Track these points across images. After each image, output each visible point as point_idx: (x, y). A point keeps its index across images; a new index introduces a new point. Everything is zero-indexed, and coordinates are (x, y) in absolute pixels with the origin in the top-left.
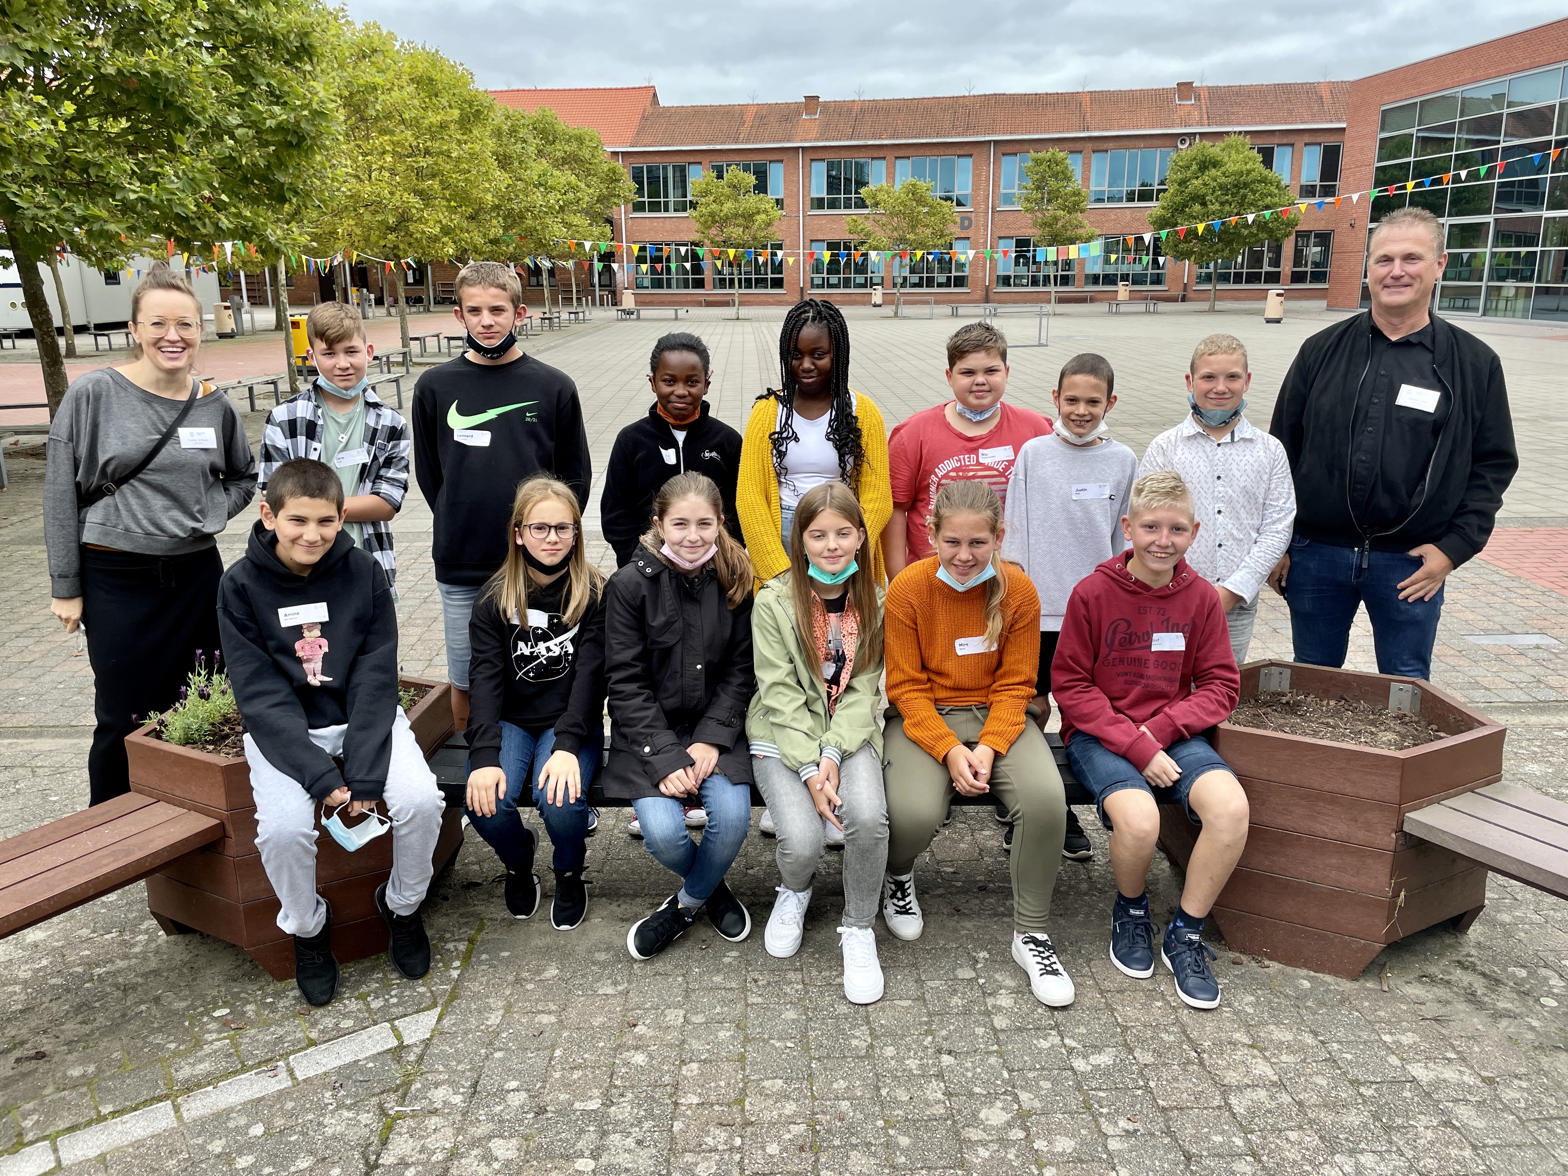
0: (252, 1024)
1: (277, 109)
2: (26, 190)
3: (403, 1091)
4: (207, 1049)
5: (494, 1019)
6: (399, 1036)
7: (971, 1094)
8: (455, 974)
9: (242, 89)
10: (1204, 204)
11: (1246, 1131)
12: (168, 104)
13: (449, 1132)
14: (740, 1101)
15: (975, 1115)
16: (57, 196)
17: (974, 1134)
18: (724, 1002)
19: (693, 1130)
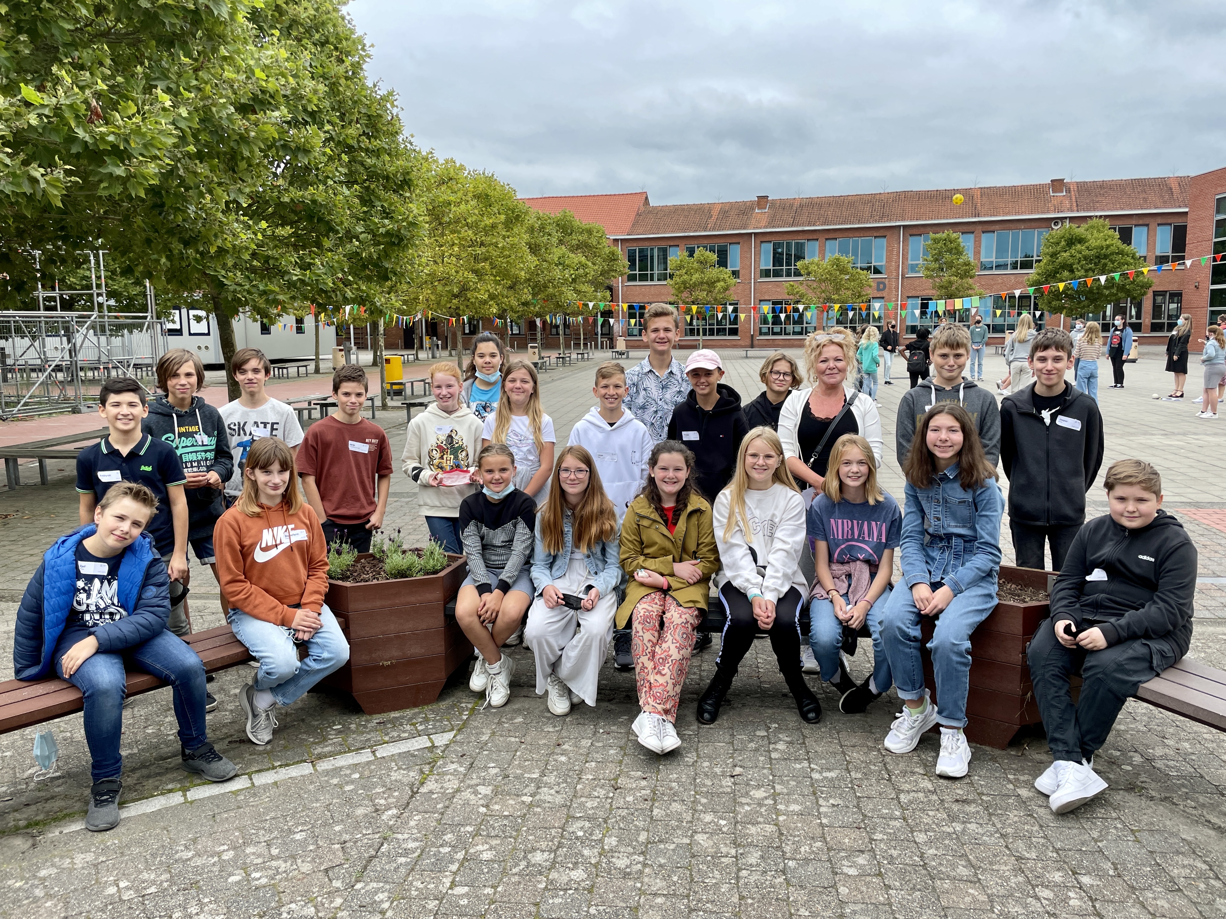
0: (354, 732)
1: (386, 222)
2: (230, 274)
3: (432, 763)
4: (330, 742)
5: (485, 738)
6: (432, 742)
7: (748, 785)
8: (465, 717)
9: (365, 209)
10: (1072, 271)
11: (903, 809)
12: (320, 220)
13: (456, 782)
14: (616, 779)
15: (747, 793)
16: (248, 277)
17: (744, 800)
18: (615, 738)
19: (588, 789)
